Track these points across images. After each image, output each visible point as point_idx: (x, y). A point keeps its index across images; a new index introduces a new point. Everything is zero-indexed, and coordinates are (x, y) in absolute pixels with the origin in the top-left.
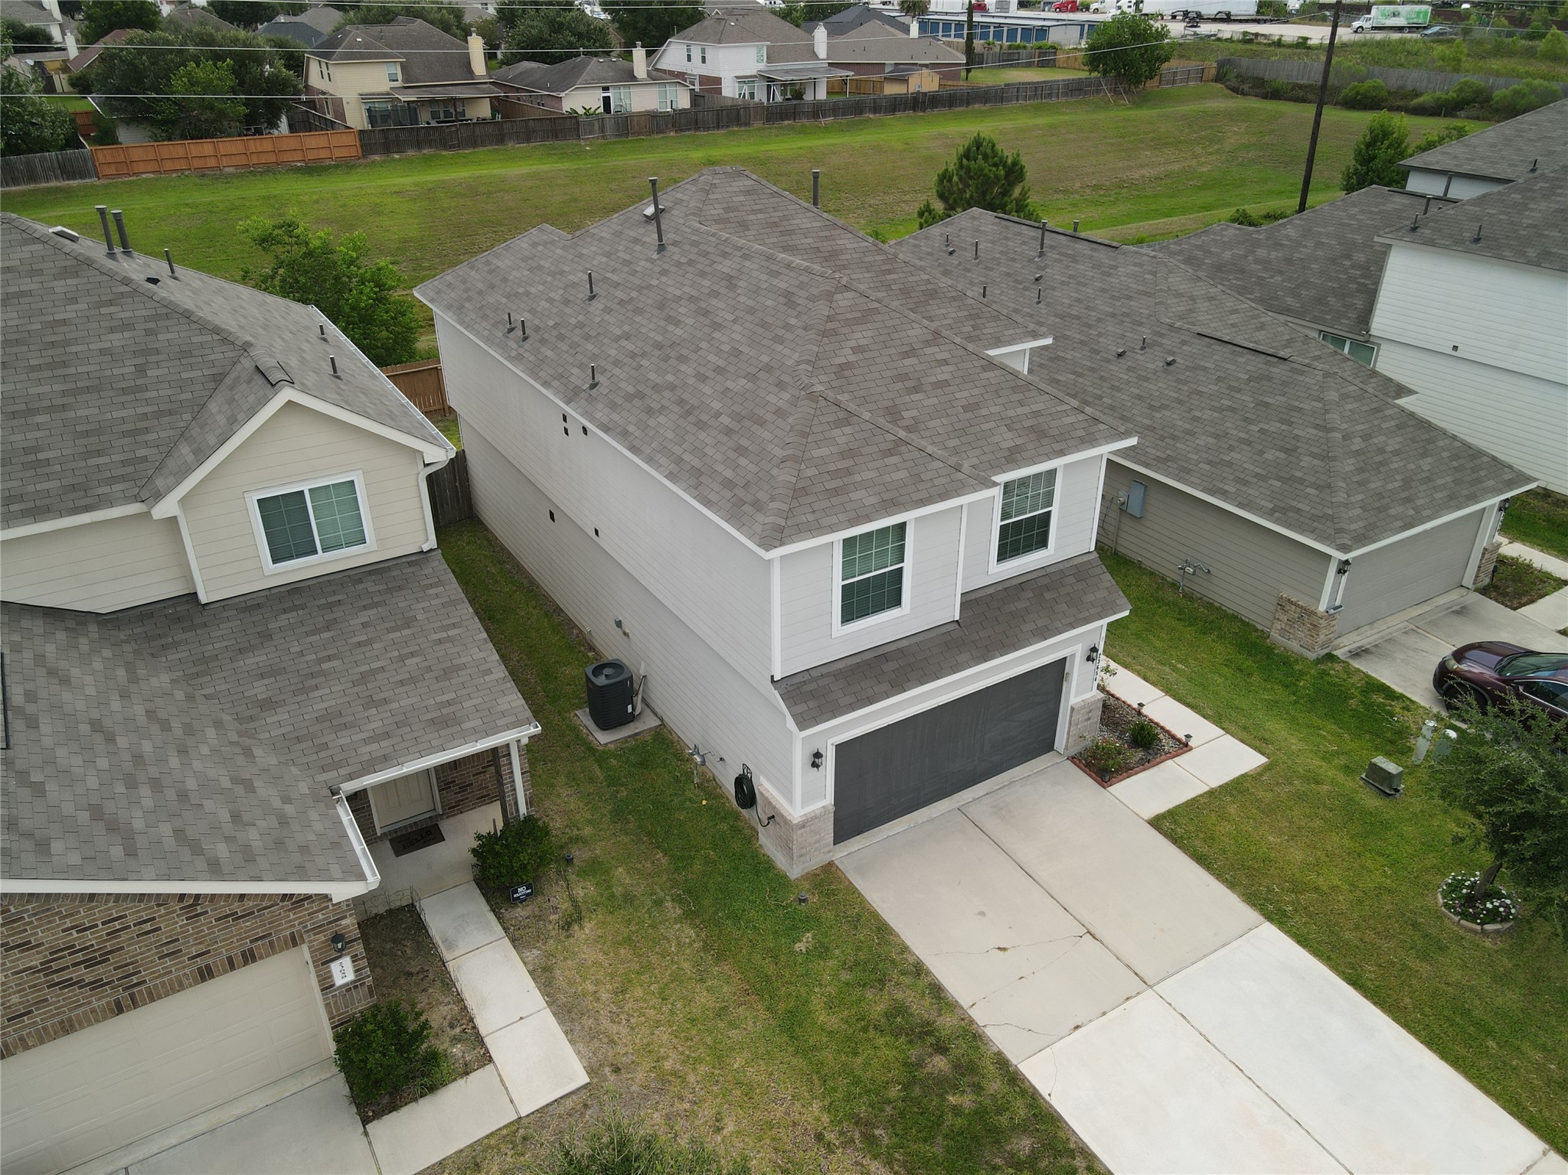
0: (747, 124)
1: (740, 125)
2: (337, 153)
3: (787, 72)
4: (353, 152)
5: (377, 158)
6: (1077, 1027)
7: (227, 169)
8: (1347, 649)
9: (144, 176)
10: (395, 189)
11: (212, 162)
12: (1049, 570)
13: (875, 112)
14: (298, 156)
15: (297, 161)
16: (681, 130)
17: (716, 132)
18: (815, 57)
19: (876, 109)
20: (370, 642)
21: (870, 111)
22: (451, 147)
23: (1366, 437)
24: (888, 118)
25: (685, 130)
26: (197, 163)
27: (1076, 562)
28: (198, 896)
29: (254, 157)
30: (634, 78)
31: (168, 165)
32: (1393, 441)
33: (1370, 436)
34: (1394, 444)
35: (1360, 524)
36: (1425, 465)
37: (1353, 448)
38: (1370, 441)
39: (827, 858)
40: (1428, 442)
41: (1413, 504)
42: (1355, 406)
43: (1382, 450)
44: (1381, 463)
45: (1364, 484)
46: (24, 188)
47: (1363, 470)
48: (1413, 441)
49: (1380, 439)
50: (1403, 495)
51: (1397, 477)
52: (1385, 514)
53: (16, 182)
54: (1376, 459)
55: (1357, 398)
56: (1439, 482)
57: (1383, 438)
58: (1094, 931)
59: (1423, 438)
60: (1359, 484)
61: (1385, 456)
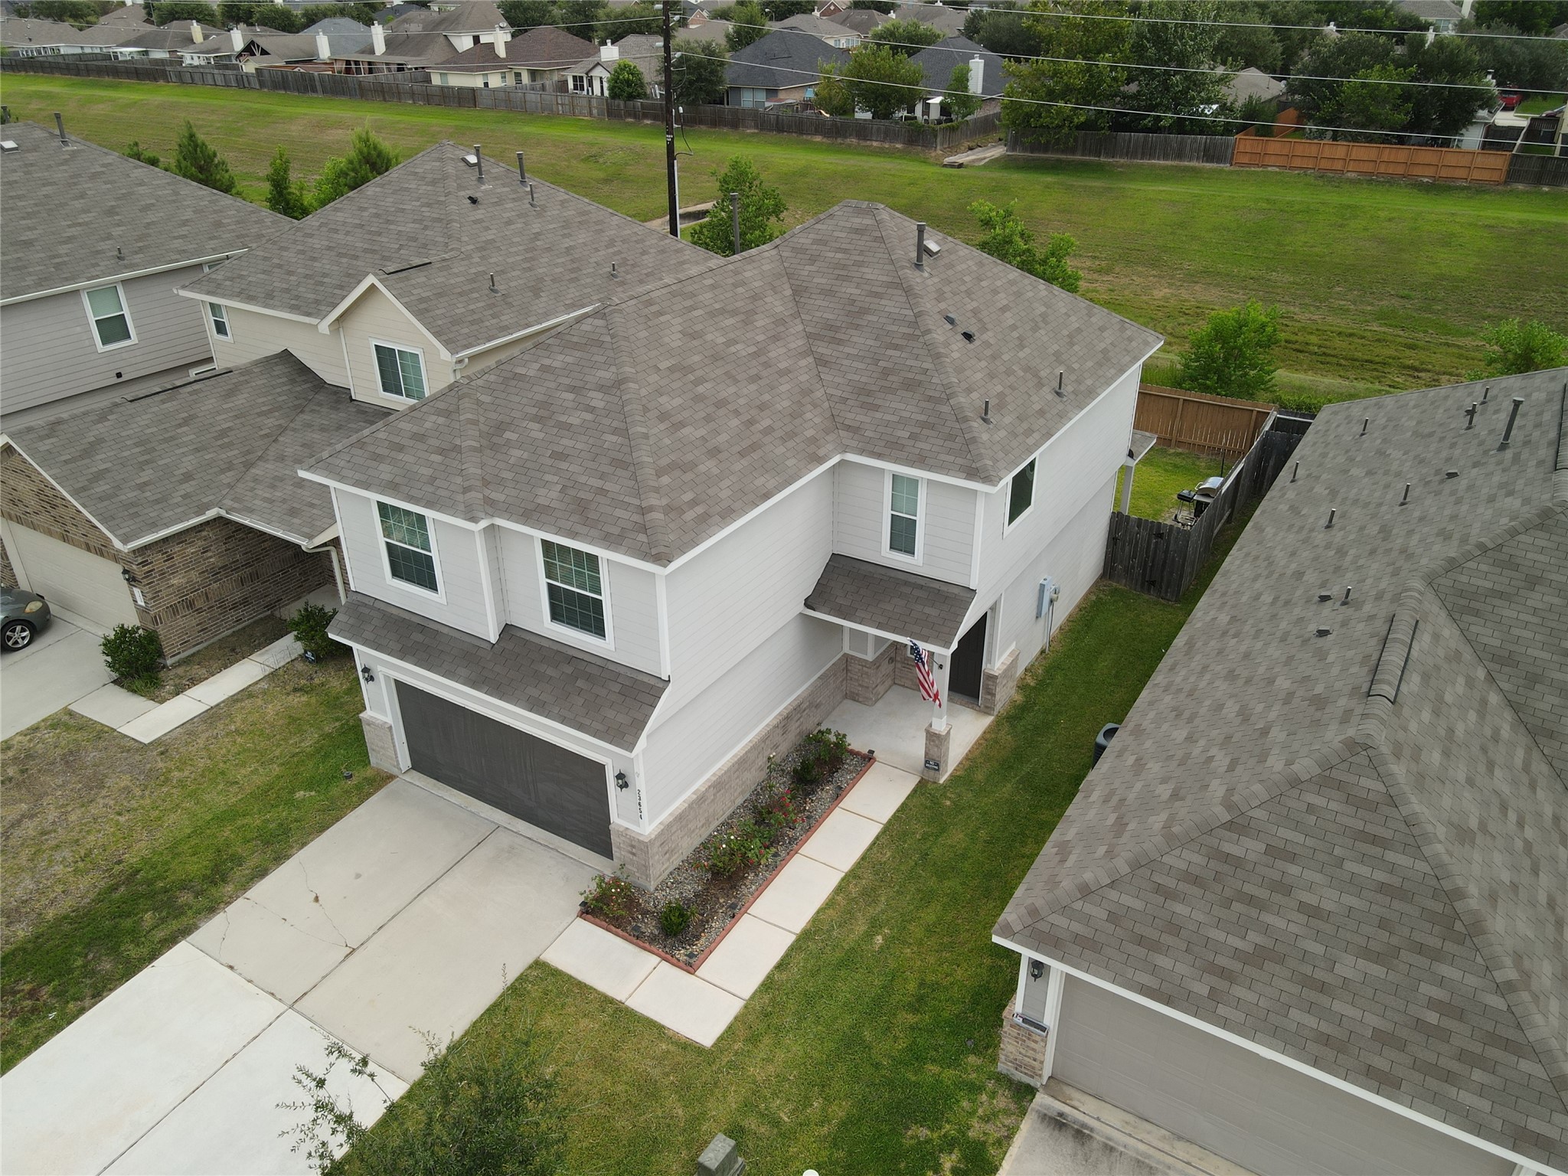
2: (1476, 175)
4: (1495, 176)
5: (1520, 187)
6: (231, 967)
7: (1349, 174)
9: (1270, 169)
10: (1493, 222)
11: (1338, 165)
14: (1430, 171)
15: (1426, 177)
23: (1275, 851)
26: (1324, 164)
27: (640, 677)
31: (1297, 162)
32: (1335, 894)
33: (1293, 858)
34: (1329, 900)
35: (1076, 927)
36: (1349, 967)
37: (1227, 848)
38: (1279, 864)
39: (395, 771)
40: (1421, 949)
41: (1223, 985)
42: (1333, 805)
43: (1284, 888)
44: (1251, 900)
45: (1168, 894)
46: (1169, 163)
47: (1196, 880)
48: (1383, 924)
49: (1309, 875)
50: (1222, 961)
51: (1252, 936)
52: (1141, 952)
53: (1166, 157)
54: (1249, 889)
55: (1357, 802)
56: (1338, 1006)
57: (1318, 877)
58: (355, 954)
59: (1417, 936)
60: (1159, 889)
61: (1277, 898)
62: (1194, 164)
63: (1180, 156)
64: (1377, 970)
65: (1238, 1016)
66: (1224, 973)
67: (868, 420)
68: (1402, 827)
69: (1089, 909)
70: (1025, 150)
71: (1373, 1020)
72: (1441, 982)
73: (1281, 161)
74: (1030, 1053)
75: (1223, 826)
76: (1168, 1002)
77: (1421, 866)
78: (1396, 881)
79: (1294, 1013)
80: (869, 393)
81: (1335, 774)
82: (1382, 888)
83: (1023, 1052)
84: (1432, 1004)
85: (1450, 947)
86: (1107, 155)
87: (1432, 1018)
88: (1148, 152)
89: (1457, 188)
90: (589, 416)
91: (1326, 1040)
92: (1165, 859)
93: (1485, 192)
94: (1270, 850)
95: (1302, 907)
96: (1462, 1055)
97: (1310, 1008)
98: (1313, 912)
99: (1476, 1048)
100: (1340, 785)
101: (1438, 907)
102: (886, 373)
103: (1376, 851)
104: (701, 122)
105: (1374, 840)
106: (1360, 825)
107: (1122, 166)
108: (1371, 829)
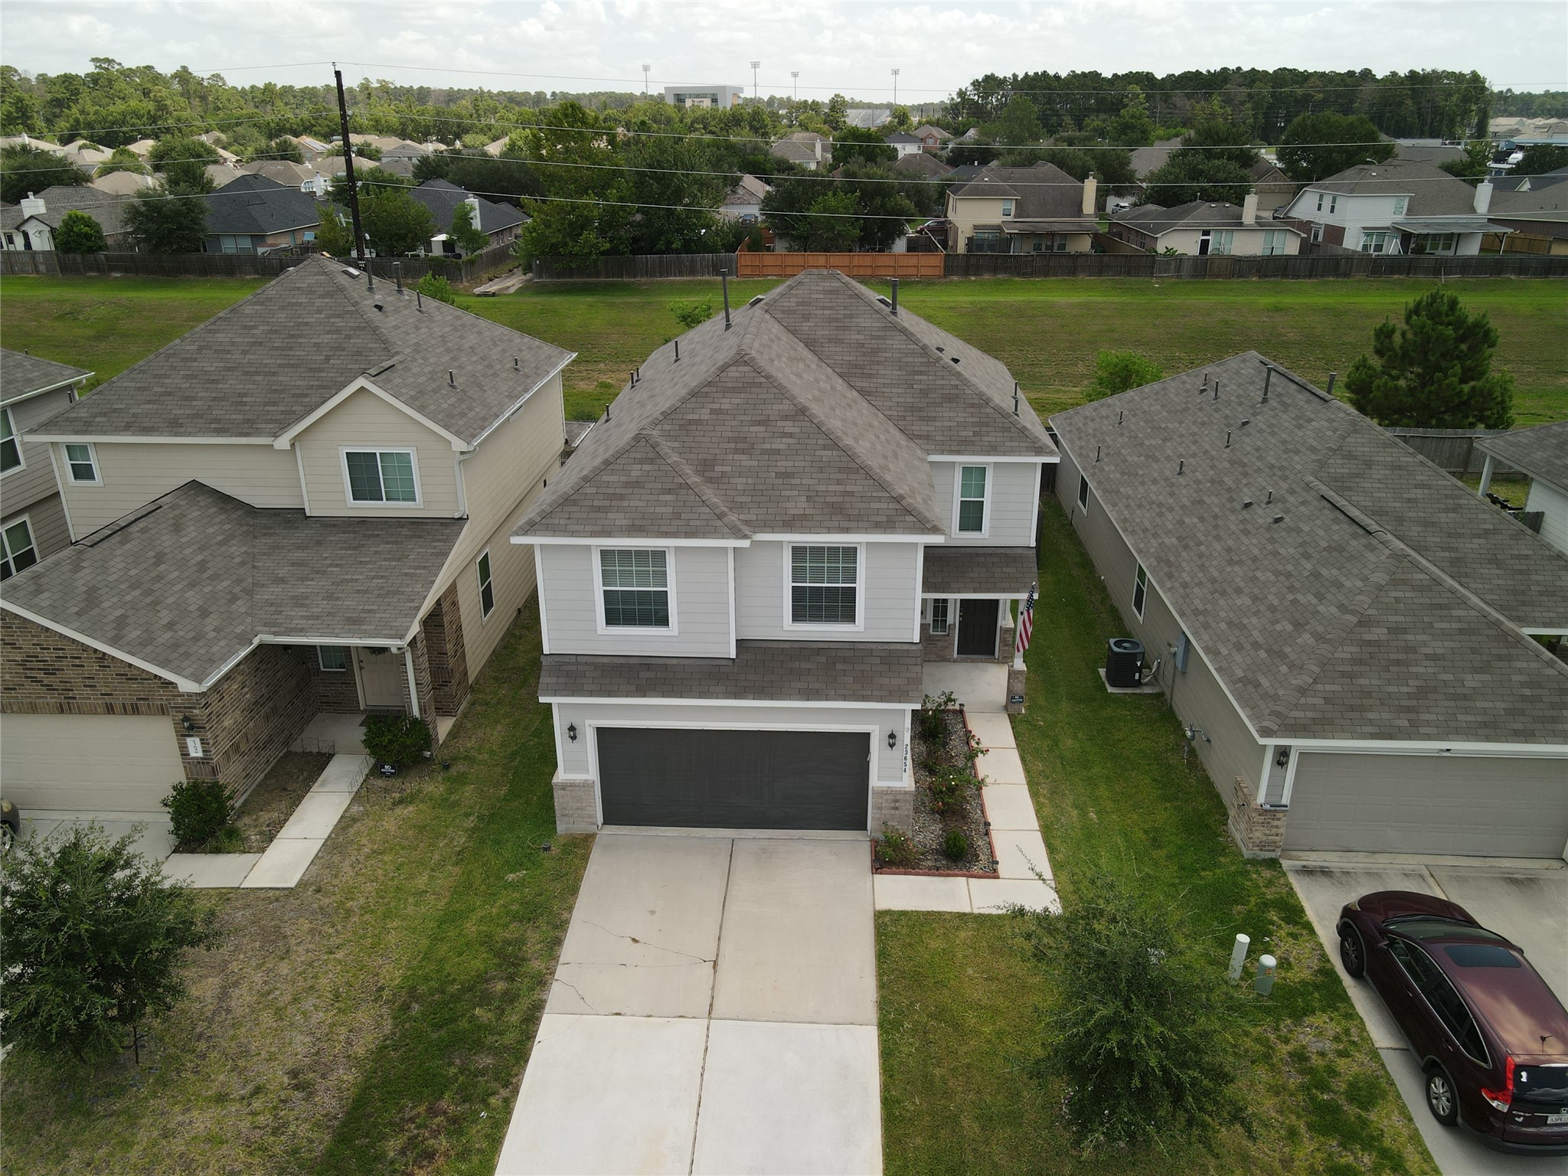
0: (1346, 275)
1: (1338, 276)
2: (923, 272)
3: (1427, 225)
4: (937, 272)
5: (955, 278)
6: (617, 1014)
8: (1304, 863)
10: (953, 305)
12: (857, 646)
13: (1519, 273)
14: (891, 271)
16: (1266, 276)
17: (1307, 280)
18: (1473, 210)
19: (1522, 269)
20: (367, 563)
21: (1513, 272)
22: (1024, 275)
23: (1393, 630)
24: (1537, 282)
25: (1271, 276)
27: (892, 647)
28: (104, 654)
29: (855, 269)
30: (1241, 224)
31: (789, 271)
32: (1439, 644)
33: (1405, 631)
34: (1438, 647)
35: (1309, 714)
36: (1472, 681)
37: (1367, 637)
38: (1400, 637)
39: (592, 829)
40: (1500, 658)
41: (1413, 716)
42: (1408, 595)
43: (1411, 649)
44: (1398, 662)
45: (1351, 676)
46: (685, 278)
47: (1361, 662)
48: (1474, 651)
49: (1420, 638)
50: (1404, 703)
51: (1411, 683)
52: (1357, 715)
53: (681, 274)
54: (1392, 656)
55: (1418, 588)
56: (1479, 704)
57: (1425, 637)
58: (719, 962)
59: (1495, 652)
60: (1343, 674)
61: (1411, 656)
62: (706, 278)
63: (693, 272)
64: (1486, 677)
65: (1432, 730)
66: (1409, 709)
67: (932, 428)
68: (1450, 595)
69: (1311, 700)
70: (551, 276)
71: (1503, 705)
72: (1520, 671)
73: (778, 271)
74: (1274, 831)
75: (1356, 625)
76: (1390, 737)
77: (1473, 613)
78: (1465, 626)
79: (1460, 717)
80: (920, 410)
81: (1397, 576)
82: (1461, 631)
83: (1268, 832)
84: (1524, 685)
85: (1513, 651)
86: (629, 276)
87: (1527, 692)
88: (665, 271)
89: (912, 283)
90: (791, 441)
91: (1485, 725)
92: (1336, 655)
93: (933, 284)
94: (1391, 631)
95: (1428, 657)
96: (1553, 706)
97: (1467, 711)
98: (1434, 658)
99: (1557, 699)
100: (1404, 582)
101: (1494, 632)
102: (924, 393)
103: (1445, 613)
104: (187, 271)
105: (1441, 607)
106: (1427, 601)
107: (645, 284)
108: (1434, 601)
